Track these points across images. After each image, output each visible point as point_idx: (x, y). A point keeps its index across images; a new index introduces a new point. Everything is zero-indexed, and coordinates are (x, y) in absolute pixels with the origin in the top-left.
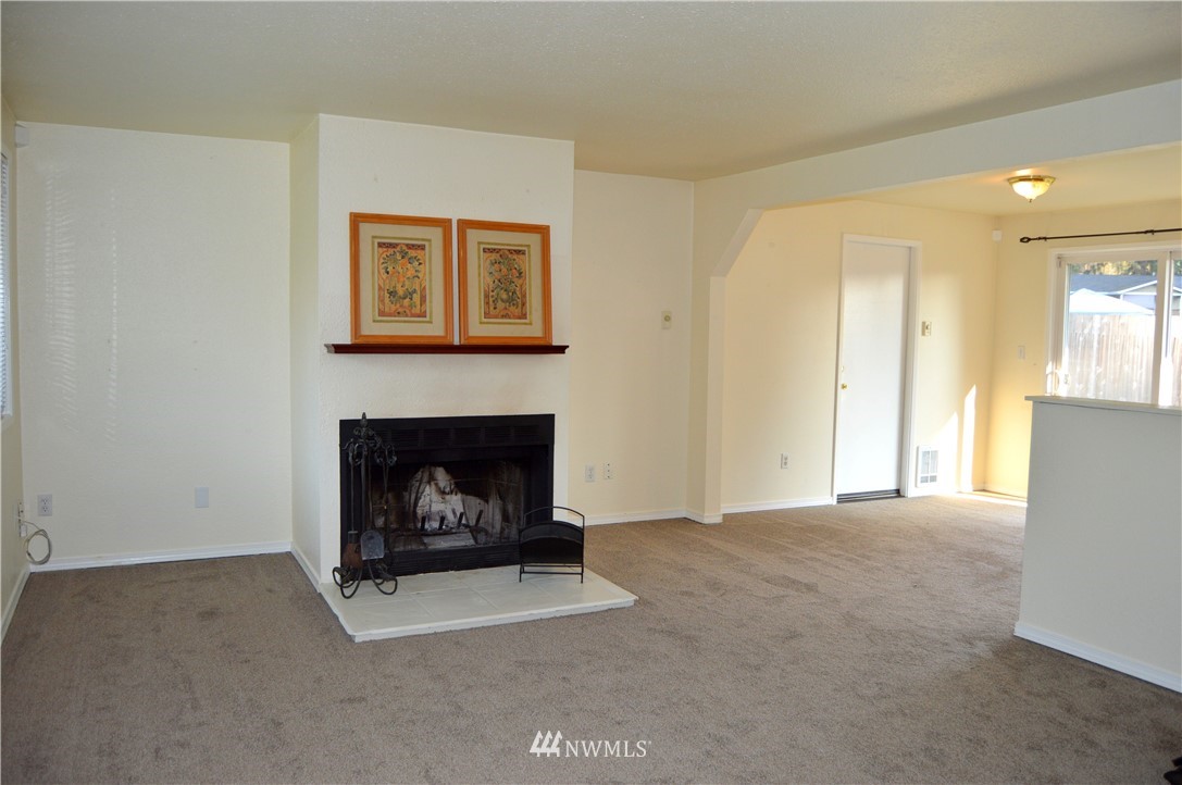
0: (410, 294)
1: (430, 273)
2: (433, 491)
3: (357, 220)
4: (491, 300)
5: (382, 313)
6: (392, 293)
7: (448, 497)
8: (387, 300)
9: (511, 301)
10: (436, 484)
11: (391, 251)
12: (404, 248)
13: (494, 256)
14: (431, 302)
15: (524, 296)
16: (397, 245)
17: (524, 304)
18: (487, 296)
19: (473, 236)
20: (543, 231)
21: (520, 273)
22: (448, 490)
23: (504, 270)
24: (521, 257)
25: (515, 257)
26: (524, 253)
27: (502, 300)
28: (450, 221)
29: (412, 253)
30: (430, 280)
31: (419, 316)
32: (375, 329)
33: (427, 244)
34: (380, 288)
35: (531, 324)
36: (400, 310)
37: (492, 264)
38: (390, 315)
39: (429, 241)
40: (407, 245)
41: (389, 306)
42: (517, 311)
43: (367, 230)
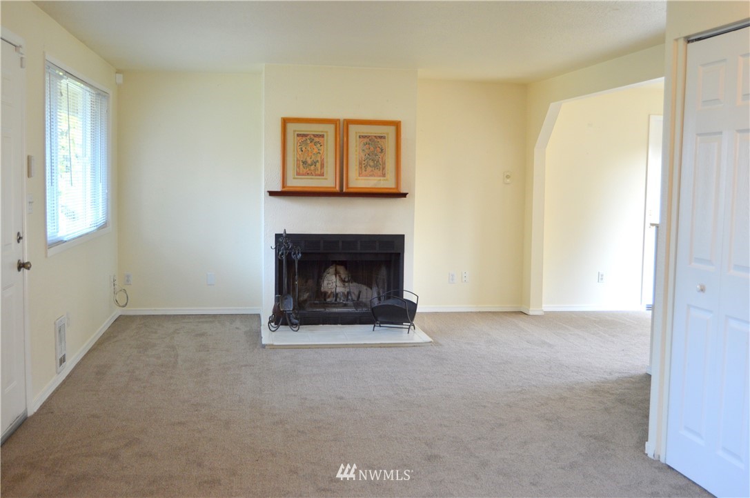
0: (314, 163)
1: (327, 150)
2: (338, 280)
3: (285, 122)
4: (363, 166)
5: (298, 174)
6: (305, 163)
7: (346, 284)
8: (301, 167)
9: (376, 166)
10: (340, 276)
11: (304, 138)
12: (312, 136)
13: (366, 140)
14: (327, 167)
15: (384, 163)
16: (308, 135)
17: (384, 168)
18: (360, 163)
19: (353, 129)
20: (397, 125)
21: (382, 150)
22: (346, 280)
23: (372, 148)
24: (383, 140)
25: (379, 140)
26: (384, 138)
27: (370, 166)
28: (339, 120)
29: (317, 139)
30: (327, 155)
31: (319, 175)
32: (295, 183)
33: (325, 134)
34: (297, 160)
35: (387, 180)
36: (308, 172)
37: (365, 145)
38: (303, 175)
39: (327, 132)
40: (314, 135)
41: (302, 170)
42: (380, 173)
43: (291, 127)
